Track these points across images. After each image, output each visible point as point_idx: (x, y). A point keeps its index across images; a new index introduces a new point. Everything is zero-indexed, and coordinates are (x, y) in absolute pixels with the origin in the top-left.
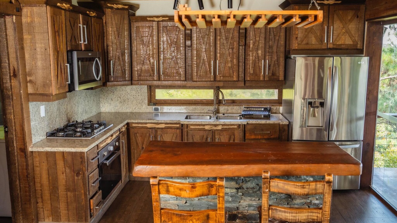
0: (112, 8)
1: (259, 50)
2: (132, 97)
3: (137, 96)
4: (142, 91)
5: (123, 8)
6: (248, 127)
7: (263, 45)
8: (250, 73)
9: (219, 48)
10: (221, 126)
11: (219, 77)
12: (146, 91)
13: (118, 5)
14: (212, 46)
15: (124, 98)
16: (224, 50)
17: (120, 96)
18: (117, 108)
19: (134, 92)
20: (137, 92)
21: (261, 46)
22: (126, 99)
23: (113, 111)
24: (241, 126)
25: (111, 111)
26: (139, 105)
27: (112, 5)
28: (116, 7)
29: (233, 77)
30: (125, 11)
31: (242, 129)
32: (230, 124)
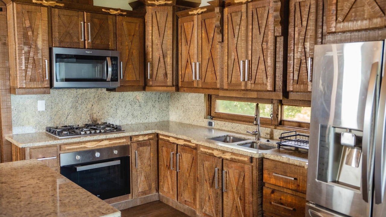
0: (152, 5)
1: (307, 42)
2: (192, 107)
3: (196, 106)
4: (200, 101)
5: (166, 3)
6: (266, 164)
7: (312, 32)
8: (293, 79)
9: (250, 43)
10: (230, 154)
11: (250, 85)
12: (203, 101)
13: (159, 1)
14: (243, 40)
15: (186, 107)
16: (257, 44)
17: (183, 105)
18: (180, 118)
19: (193, 100)
20: (196, 102)
21: (310, 36)
22: (187, 108)
23: (178, 121)
24: (255, 160)
25: (176, 121)
26: (197, 117)
27: (153, 2)
28: (157, 4)
29: (266, 84)
30: (169, 7)
31: (256, 165)
32: (238, 153)
